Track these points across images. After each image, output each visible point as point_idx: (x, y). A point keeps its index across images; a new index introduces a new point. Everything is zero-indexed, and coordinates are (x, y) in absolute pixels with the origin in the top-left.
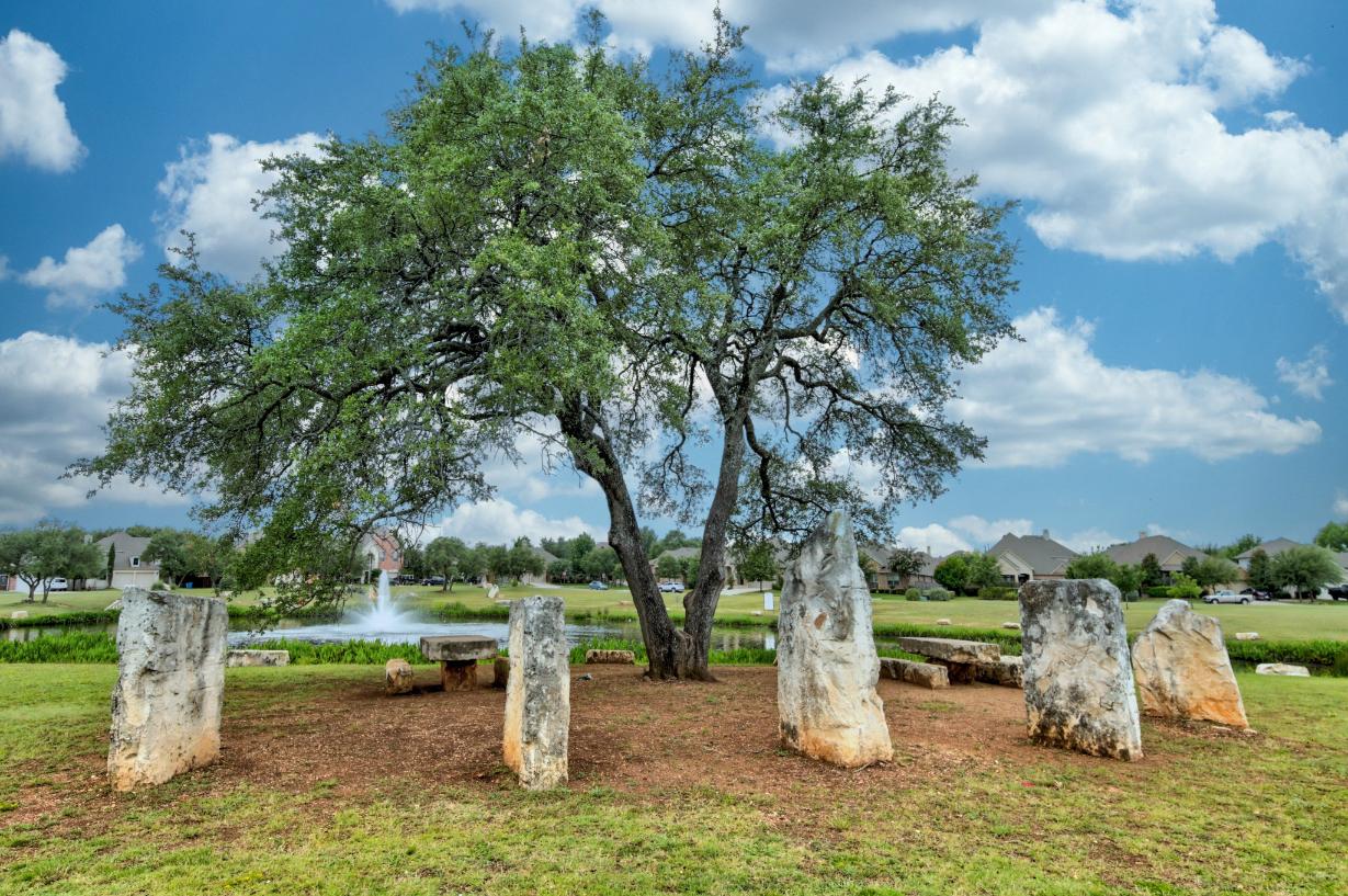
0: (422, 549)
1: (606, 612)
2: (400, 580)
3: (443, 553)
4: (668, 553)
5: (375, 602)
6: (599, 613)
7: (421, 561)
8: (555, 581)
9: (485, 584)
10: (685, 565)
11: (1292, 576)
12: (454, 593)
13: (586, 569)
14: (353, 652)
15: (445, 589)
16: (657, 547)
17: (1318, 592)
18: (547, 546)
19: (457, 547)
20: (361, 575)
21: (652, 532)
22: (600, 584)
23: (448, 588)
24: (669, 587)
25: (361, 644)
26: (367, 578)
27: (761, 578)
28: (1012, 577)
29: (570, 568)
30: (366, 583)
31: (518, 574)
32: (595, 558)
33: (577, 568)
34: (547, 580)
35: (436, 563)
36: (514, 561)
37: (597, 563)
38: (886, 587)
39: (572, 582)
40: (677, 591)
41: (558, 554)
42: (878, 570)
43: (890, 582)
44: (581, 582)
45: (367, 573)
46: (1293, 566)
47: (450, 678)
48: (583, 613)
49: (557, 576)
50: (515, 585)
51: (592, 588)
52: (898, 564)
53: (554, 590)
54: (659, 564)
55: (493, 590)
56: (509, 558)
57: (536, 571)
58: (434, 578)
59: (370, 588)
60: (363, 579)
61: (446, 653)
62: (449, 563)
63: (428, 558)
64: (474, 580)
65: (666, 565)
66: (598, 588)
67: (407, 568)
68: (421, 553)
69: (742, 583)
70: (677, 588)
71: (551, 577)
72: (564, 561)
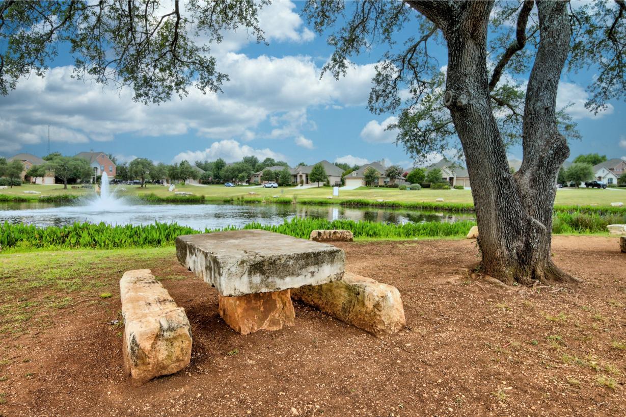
0: (127, 165)
1: (242, 198)
2: (114, 182)
3: (140, 166)
4: (267, 169)
5: (99, 193)
6: (238, 199)
7: (126, 172)
8: (204, 183)
9: (165, 184)
10: (277, 174)
11: (575, 177)
12: (147, 188)
13: (222, 177)
14: (77, 234)
15: (142, 186)
16: (259, 166)
17: (580, 184)
18: (199, 165)
19: (149, 164)
20: (90, 178)
21: (256, 159)
22: (230, 184)
23: (144, 186)
24: (270, 185)
25: (86, 227)
26: (94, 180)
27: (318, 180)
28: (446, 179)
29: (212, 176)
30: (93, 183)
31: (184, 179)
32: (227, 171)
33: (216, 176)
34: (199, 182)
35: (136, 173)
36: (182, 172)
37: (228, 173)
38: (383, 184)
39: (213, 183)
40: (274, 187)
41: (205, 169)
42: (379, 175)
43: (385, 182)
44: (218, 183)
45: (94, 178)
46: (576, 173)
47: (246, 310)
48: (229, 199)
49: (205, 180)
50: (183, 184)
51: (226, 186)
52: (390, 173)
53: (204, 187)
54: (264, 174)
55: (172, 187)
56: (179, 171)
57: (195, 177)
58: (135, 181)
59: (96, 186)
60: (91, 180)
61: (257, 278)
62: (144, 172)
63: (131, 170)
64: (158, 182)
65: (267, 175)
66: (229, 186)
67: (118, 175)
68: (126, 168)
69: (307, 183)
70: (274, 185)
71: (202, 181)
72: (208, 173)
